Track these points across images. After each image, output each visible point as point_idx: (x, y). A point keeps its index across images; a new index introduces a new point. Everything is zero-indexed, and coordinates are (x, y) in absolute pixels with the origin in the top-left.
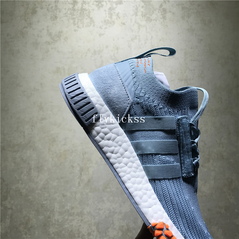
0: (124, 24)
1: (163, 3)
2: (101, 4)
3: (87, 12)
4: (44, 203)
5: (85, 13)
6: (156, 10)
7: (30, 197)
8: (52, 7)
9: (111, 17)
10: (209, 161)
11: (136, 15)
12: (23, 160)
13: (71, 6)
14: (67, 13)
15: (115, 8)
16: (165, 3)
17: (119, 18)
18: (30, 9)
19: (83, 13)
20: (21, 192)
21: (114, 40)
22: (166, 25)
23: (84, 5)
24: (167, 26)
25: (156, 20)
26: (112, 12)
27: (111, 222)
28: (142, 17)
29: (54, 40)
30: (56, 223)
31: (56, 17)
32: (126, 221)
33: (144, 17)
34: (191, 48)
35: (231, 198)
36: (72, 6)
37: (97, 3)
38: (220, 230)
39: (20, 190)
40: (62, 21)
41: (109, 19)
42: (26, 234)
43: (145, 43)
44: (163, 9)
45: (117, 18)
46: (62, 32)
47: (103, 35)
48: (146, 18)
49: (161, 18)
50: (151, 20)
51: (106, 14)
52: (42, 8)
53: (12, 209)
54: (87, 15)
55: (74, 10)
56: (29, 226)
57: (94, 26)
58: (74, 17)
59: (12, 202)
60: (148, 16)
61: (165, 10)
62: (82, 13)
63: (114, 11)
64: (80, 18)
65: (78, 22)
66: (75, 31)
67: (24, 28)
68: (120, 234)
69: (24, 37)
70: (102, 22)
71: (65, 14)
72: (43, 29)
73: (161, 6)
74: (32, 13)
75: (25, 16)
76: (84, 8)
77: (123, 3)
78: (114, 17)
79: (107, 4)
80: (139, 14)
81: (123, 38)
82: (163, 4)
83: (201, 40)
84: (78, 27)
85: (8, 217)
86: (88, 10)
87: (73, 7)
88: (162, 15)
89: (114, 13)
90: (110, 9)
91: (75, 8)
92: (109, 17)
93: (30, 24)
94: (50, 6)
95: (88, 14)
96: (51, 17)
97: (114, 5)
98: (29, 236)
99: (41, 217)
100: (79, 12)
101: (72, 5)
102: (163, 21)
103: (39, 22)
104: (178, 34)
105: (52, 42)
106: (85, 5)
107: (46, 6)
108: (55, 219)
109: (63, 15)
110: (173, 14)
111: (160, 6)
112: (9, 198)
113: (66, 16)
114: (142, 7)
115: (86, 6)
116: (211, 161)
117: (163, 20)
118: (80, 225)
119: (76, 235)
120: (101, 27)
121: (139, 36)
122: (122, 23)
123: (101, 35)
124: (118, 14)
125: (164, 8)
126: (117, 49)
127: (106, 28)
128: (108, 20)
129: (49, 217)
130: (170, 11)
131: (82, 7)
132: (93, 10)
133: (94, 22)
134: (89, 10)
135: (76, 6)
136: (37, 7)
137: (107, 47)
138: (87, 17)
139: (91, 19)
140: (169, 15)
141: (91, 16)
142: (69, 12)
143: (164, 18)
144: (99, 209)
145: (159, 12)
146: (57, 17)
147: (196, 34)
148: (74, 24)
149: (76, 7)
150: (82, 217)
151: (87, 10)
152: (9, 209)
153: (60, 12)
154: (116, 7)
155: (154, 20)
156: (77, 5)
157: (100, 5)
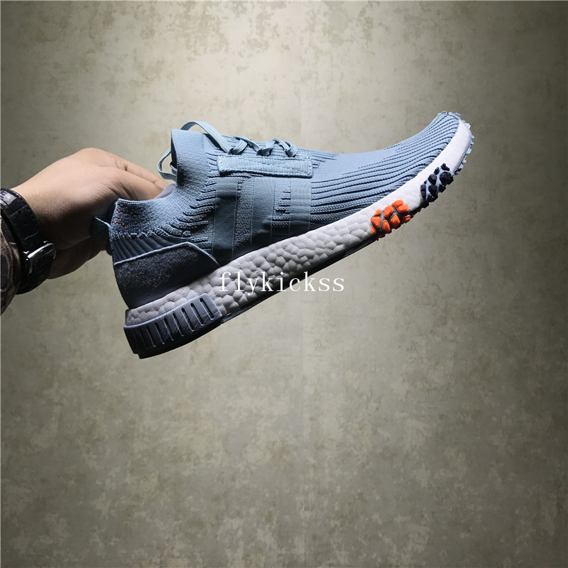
0: (287, 48)
1: (367, 6)
2: (242, 6)
3: (213, 22)
4: (123, 394)
5: (209, 24)
6: (352, 21)
7: (97, 384)
8: (144, 11)
9: (261, 34)
10: (445, 324)
11: (313, 30)
12: (83, 311)
13: (182, 10)
14: (174, 23)
15: (269, 15)
16: (372, 6)
17: (278, 35)
18: (100, 14)
19: (206, 24)
20: (79, 374)
21: (266, 80)
22: (372, 52)
23: (208, 8)
24: (374, 54)
25: (352, 42)
26: (264, 23)
27: (252, 433)
28: (325, 34)
29: (148, 79)
30: (146, 433)
31: (152, 32)
32: (280, 433)
33: (327, 35)
34: (421, 100)
35: (486, 396)
36: (185, 9)
37: (235, 5)
38: (461, 455)
39: (77, 369)
40: (165, 39)
41: (258, 37)
42: (88, 452)
43: (328, 88)
44: (366, 19)
45: (273, 36)
46: (163, 62)
47: (245, 68)
48: (331, 38)
49: (362, 38)
50: (342, 41)
51: (251, 26)
52: (124, 13)
53: (61, 404)
54: (213, 29)
55: (188, 17)
56: (95, 438)
57: (227, 50)
58: (187, 31)
59: (62, 391)
60: (335, 32)
61: (369, 22)
62: (204, 25)
63: (268, 21)
64: (200, 35)
65: (195, 42)
66: (190, 59)
67: (88, 53)
68: (269, 456)
69: (88, 71)
70: (243, 42)
71: (170, 25)
72: (127, 55)
73: (363, 12)
74: (104, 23)
75: (91, 28)
76: (207, 13)
77: (286, 6)
78: (268, 34)
79: (254, 6)
80: (319, 27)
81: (284, 77)
82: (366, 9)
83: (441, 83)
84: (195, 52)
85: (53, 419)
86: (216, 18)
87: (185, 12)
88: (364, 30)
89: (269, 25)
90: (260, 16)
91: (189, 13)
92: (257, 33)
93: (101, 44)
94: (141, 9)
95: (215, 26)
96: (143, 31)
97: (269, 10)
98: (95, 457)
99: (118, 422)
100: (199, 21)
101: (184, 7)
102: (366, 43)
103: (117, 40)
104: (395, 70)
105: (143, 83)
106: (211, 7)
107: (132, 8)
108: (144, 426)
109: (167, 26)
110: (387, 29)
111: (361, 12)
112: (56, 385)
113: (172, 30)
114: (325, 14)
115: (212, 11)
116: (450, 322)
117: (365, 41)
118: (192, 439)
119: (185, 457)
120: (240, 54)
121: (317, 73)
122: (282, 46)
123: (240, 69)
124: (276, 26)
125: (368, 18)
126: (272, 98)
127: (251, 55)
128: (255, 39)
129: (133, 422)
130: (381, 24)
131: (204, 12)
132: (226, 18)
133: (227, 44)
134: (218, 19)
135: (192, 10)
136: (114, 11)
137: (252, 93)
138: (214, 33)
139: (222, 36)
140: (377, 32)
141: (221, 31)
142: (177, 22)
143: (368, 36)
144: (230, 408)
145: (357, 26)
146: (155, 32)
147: (430, 71)
148: (188, 47)
149: (192, 13)
150: (195, 423)
151: (214, 19)
152: (57, 405)
153: (159, 21)
154: (273, 14)
155: (346, 41)
156: (194, 8)
157: (240, 8)
